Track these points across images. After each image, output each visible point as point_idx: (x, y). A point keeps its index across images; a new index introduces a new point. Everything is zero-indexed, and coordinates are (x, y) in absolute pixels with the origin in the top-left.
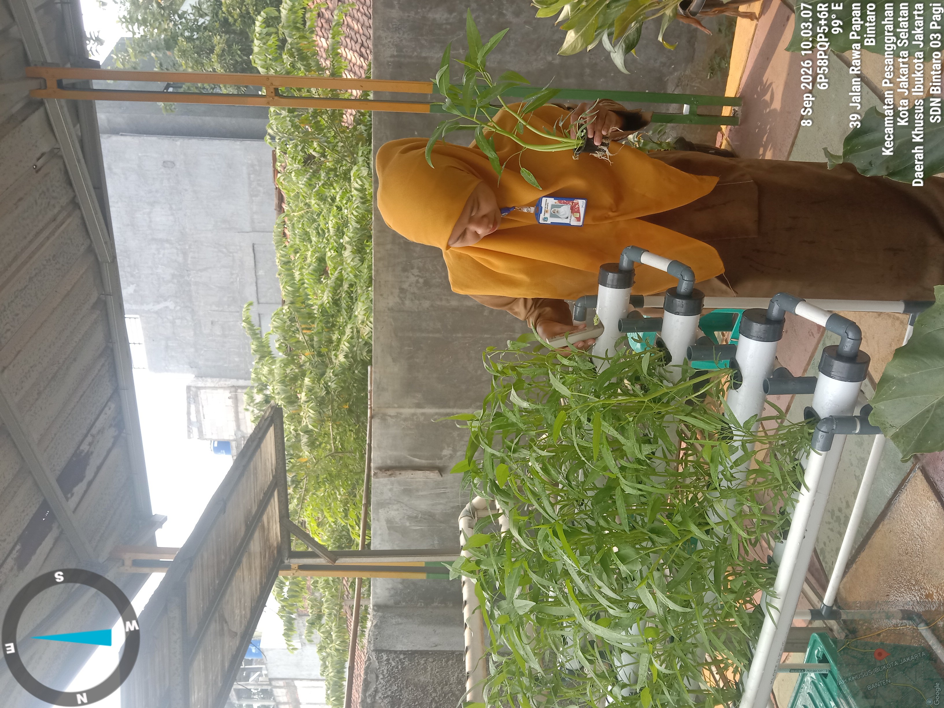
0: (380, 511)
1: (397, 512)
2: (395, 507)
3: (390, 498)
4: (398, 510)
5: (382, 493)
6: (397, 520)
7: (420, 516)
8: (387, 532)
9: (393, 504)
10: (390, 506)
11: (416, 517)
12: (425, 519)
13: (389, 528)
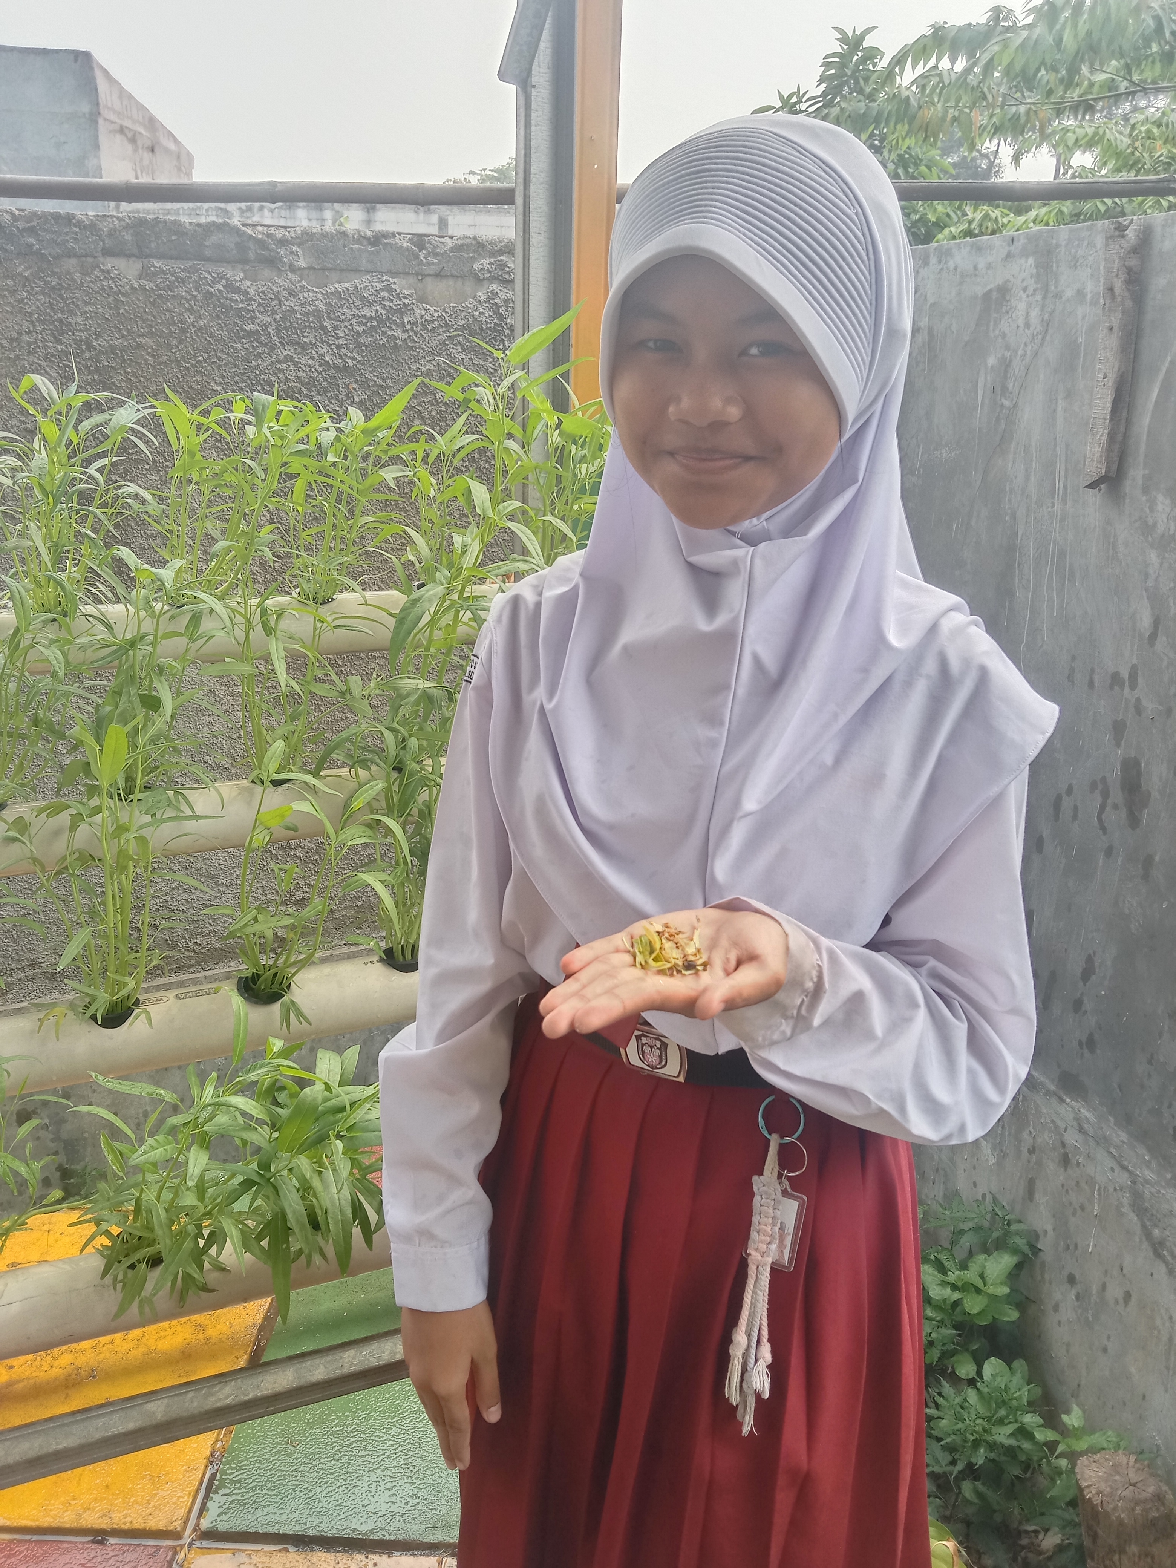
0: (1031, 260)
1: (1021, 322)
2: (1034, 313)
3: (1058, 296)
4: (1027, 325)
5: (1075, 264)
6: (1004, 326)
7: (1007, 403)
8: (980, 291)
9: (1043, 307)
10: (1039, 297)
11: (1004, 389)
12: (998, 419)
13: (987, 296)
